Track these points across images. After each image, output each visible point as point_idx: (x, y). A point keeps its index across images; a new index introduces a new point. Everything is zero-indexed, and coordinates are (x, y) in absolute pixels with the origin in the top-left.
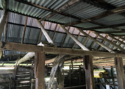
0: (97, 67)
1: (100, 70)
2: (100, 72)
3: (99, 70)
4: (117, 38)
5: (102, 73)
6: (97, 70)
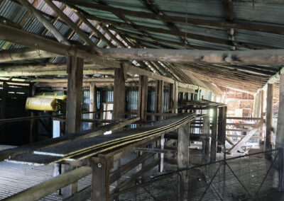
0: (51, 88)
1: (56, 94)
2: (56, 99)
3: (54, 95)
4: (94, 23)
5: (59, 100)
6: (49, 95)
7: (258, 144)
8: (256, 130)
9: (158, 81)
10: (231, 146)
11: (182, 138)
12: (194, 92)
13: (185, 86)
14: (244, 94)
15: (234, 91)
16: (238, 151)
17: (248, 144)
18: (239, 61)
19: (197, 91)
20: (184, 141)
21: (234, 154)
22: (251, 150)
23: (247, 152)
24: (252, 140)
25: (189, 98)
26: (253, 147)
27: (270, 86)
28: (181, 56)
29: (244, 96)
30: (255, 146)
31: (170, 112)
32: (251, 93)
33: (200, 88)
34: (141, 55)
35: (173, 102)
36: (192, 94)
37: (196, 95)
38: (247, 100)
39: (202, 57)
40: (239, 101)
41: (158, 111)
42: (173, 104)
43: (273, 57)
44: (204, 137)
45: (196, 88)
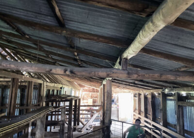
7: (99, 122)
8: (98, 113)
9: (29, 82)
10: (82, 126)
11: (39, 127)
12: (59, 89)
13: (52, 85)
14: (93, 89)
15: (87, 87)
16: (87, 129)
17: (94, 123)
18: (75, 74)
19: (61, 88)
20: (41, 130)
21: (84, 131)
22: (95, 127)
23: (92, 129)
24: (96, 120)
25: (55, 93)
26: (96, 125)
27: (104, 85)
28: (36, 68)
29: (93, 91)
30: (98, 124)
31: (39, 105)
32: (98, 89)
33: (64, 86)
34: (4, 65)
35: (42, 97)
36: (57, 91)
37: (61, 91)
38: (95, 93)
39: (51, 70)
40: (91, 93)
41: (27, 105)
42: (42, 99)
43: (93, 73)
44: (62, 123)
45: (61, 86)
